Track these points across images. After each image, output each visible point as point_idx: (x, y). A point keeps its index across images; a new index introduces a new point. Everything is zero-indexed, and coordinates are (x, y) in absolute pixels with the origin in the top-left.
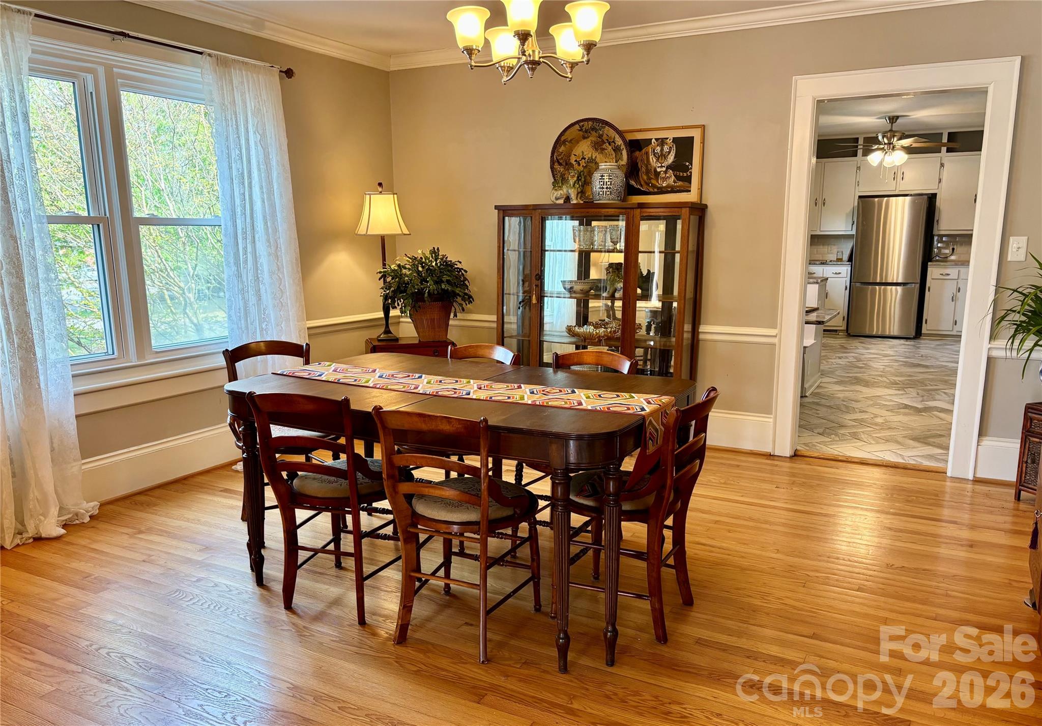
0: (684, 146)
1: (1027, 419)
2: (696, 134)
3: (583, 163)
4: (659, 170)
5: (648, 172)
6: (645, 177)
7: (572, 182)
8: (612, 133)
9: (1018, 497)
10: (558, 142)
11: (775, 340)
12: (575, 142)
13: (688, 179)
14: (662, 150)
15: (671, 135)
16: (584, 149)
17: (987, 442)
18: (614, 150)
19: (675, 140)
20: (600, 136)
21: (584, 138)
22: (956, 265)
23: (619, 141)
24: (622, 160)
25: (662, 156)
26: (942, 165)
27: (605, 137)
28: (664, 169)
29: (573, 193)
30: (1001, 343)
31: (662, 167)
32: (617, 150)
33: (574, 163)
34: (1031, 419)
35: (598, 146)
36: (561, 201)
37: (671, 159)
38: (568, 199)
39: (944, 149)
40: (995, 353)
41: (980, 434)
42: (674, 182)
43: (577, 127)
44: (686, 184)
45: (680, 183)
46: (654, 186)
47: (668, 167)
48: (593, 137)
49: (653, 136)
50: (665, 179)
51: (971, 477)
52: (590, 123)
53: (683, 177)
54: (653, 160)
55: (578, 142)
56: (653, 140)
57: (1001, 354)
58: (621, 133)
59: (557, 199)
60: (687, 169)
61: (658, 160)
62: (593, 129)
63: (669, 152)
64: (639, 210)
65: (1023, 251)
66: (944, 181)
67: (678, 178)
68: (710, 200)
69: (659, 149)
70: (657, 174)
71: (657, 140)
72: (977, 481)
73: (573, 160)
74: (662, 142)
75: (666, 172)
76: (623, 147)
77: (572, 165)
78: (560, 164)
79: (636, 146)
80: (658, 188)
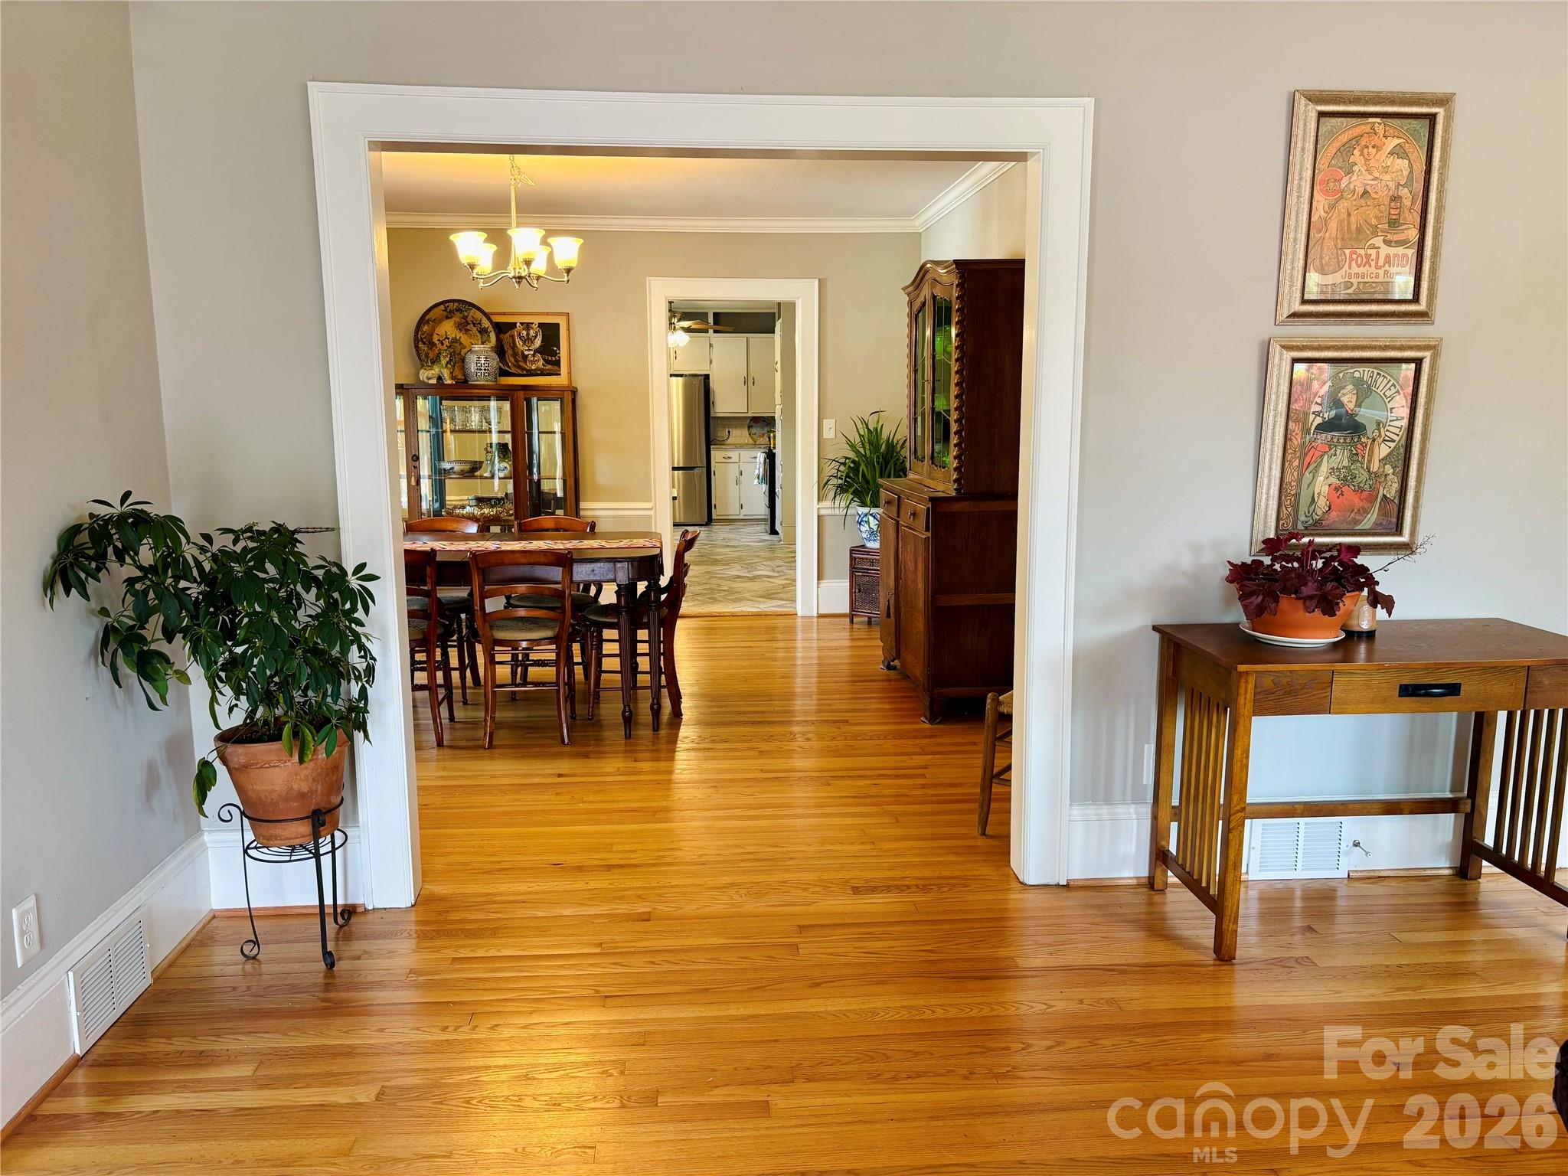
0: (550, 333)
1: (852, 559)
2: (561, 321)
3: (446, 342)
4: (526, 353)
5: (515, 355)
6: (512, 359)
7: (444, 362)
8: (479, 315)
9: (852, 622)
10: (422, 321)
11: (651, 513)
12: (438, 322)
13: (558, 363)
14: (528, 334)
15: (536, 320)
16: (448, 329)
17: (824, 584)
18: (480, 332)
19: (541, 325)
20: (465, 318)
21: (447, 318)
22: (736, 448)
23: (486, 323)
24: (490, 342)
25: (528, 340)
26: (711, 345)
27: (470, 319)
28: (532, 352)
29: (446, 373)
30: (827, 503)
31: (529, 350)
32: (483, 332)
33: (437, 342)
34: (855, 558)
35: (463, 326)
36: (434, 381)
37: (538, 342)
38: (440, 378)
39: (711, 331)
40: (823, 512)
41: (819, 578)
42: (543, 365)
43: (442, 307)
44: (556, 368)
45: (549, 367)
46: (524, 369)
47: (536, 351)
48: (457, 317)
49: (518, 320)
50: (533, 362)
51: (815, 615)
52: (456, 304)
53: (552, 360)
54: (519, 343)
55: (441, 321)
56: (518, 324)
57: (829, 512)
58: (487, 315)
59: (429, 379)
60: (555, 354)
61: (524, 343)
62: (459, 310)
63: (536, 337)
64: (522, 392)
65: (833, 431)
66: (714, 362)
67: (547, 362)
68: (581, 384)
69: (524, 333)
70: (525, 357)
71: (522, 324)
72: (820, 616)
73: (435, 339)
74: (527, 326)
75: (534, 355)
76: (491, 329)
77: (434, 345)
78: (424, 343)
79: (502, 328)
80: (527, 371)
